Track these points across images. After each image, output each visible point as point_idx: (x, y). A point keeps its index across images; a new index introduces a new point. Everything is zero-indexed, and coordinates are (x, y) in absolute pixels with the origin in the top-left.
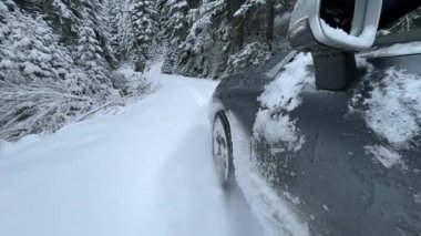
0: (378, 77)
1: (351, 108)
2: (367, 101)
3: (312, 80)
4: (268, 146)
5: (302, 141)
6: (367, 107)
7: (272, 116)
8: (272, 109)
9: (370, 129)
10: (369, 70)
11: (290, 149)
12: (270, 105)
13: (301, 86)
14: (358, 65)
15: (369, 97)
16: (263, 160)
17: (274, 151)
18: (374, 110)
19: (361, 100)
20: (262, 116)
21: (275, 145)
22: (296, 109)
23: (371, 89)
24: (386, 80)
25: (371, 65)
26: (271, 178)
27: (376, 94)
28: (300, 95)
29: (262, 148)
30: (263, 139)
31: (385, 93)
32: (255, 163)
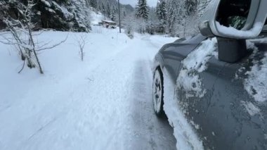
0: (259, 58)
1: (237, 76)
2: (248, 72)
3: (216, 54)
4: (185, 92)
5: (204, 92)
6: (247, 76)
7: (189, 74)
8: (189, 70)
9: (246, 91)
10: (255, 52)
11: (197, 96)
12: (189, 67)
13: (209, 57)
14: (248, 47)
15: (250, 70)
16: (181, 100)
17: (188, 96)
18: (250, 79)
19: (244, 71)
20: (183, 73)
21: (189, 92)
22: (203, 71)
23: (252, 65)
24: (263, 60)
25: (256, 48)
26: (185, 112)
27: (254, 68)
28: (207, 63)
29: (181, 93)
30: (182, 88)
31: (260, 69)
32: (176, 101)
